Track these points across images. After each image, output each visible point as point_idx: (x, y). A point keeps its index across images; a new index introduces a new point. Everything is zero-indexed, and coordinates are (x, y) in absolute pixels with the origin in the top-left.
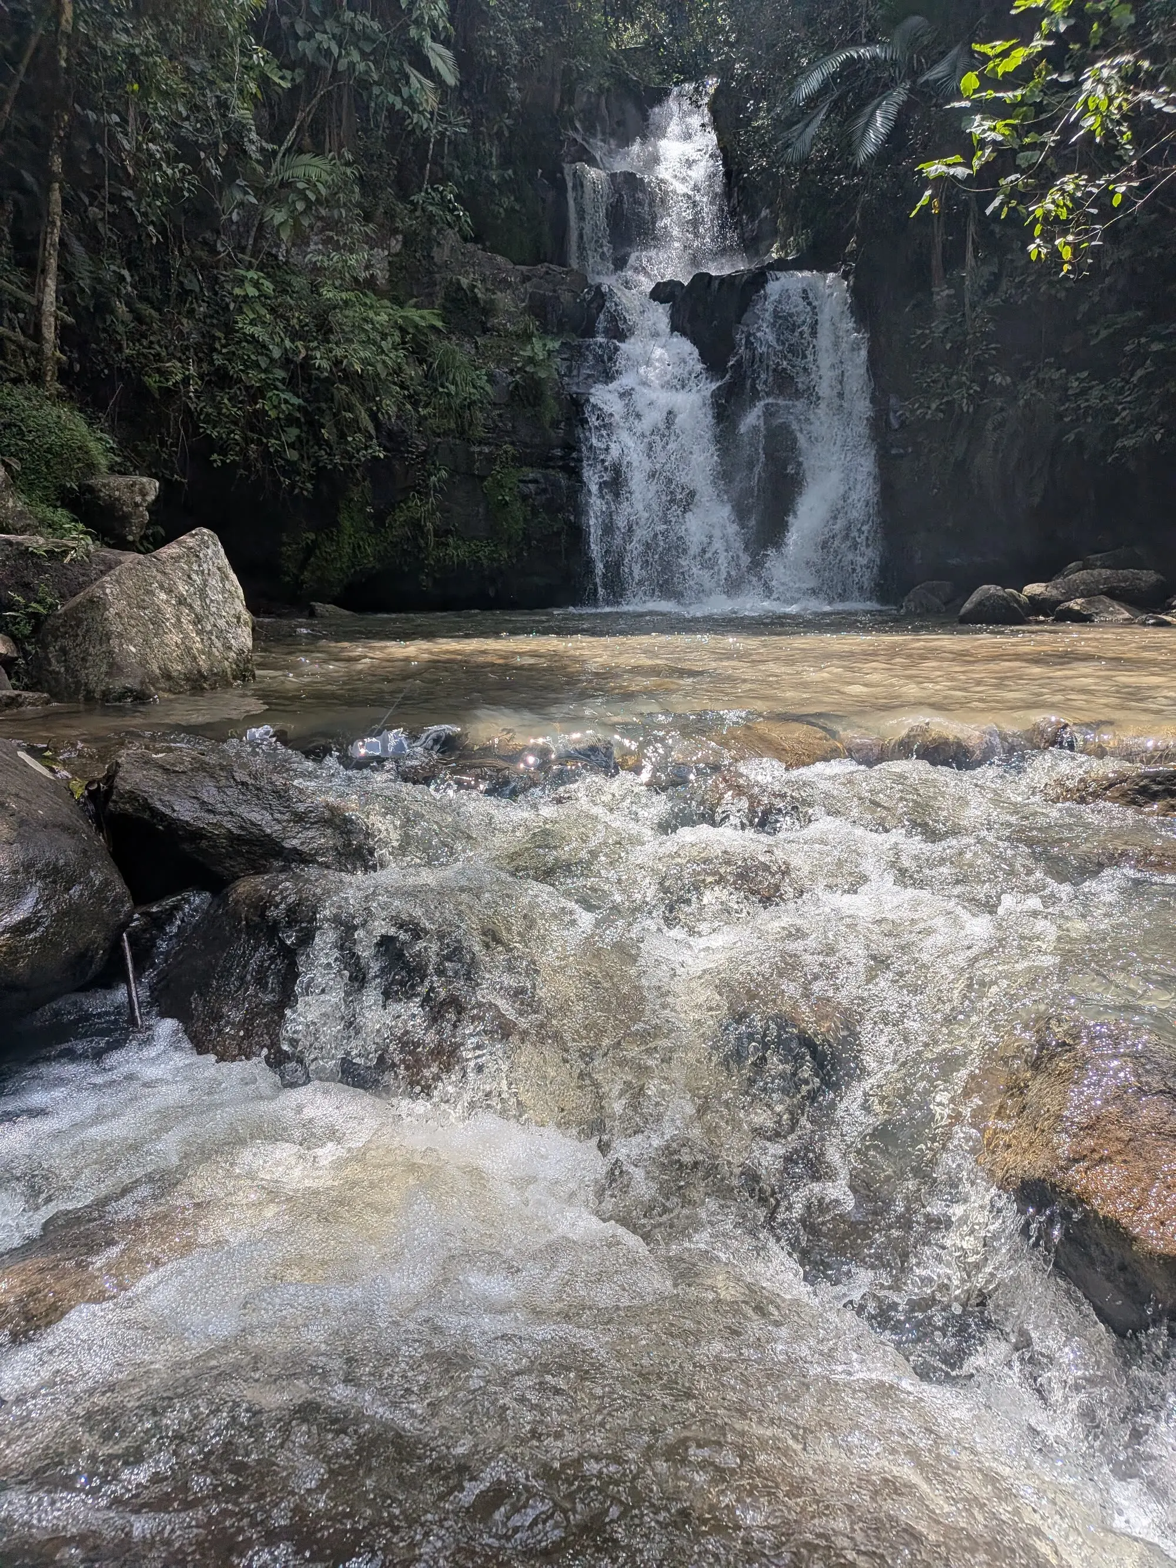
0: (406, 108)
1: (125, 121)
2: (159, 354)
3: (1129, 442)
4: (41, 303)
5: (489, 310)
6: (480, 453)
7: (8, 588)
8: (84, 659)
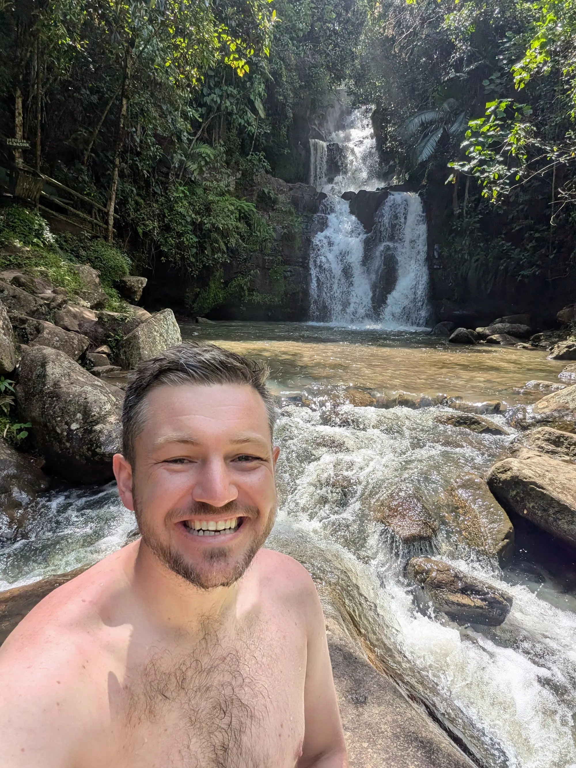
0: (246, 125)
1: (137, 130)
2: (143, 218)
3: (525, 273)
4: (109, 211)
5: (275, 201)
6: (268, 259)
7: (109, 330)
8: (131, 355)
